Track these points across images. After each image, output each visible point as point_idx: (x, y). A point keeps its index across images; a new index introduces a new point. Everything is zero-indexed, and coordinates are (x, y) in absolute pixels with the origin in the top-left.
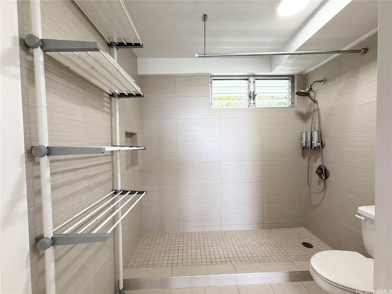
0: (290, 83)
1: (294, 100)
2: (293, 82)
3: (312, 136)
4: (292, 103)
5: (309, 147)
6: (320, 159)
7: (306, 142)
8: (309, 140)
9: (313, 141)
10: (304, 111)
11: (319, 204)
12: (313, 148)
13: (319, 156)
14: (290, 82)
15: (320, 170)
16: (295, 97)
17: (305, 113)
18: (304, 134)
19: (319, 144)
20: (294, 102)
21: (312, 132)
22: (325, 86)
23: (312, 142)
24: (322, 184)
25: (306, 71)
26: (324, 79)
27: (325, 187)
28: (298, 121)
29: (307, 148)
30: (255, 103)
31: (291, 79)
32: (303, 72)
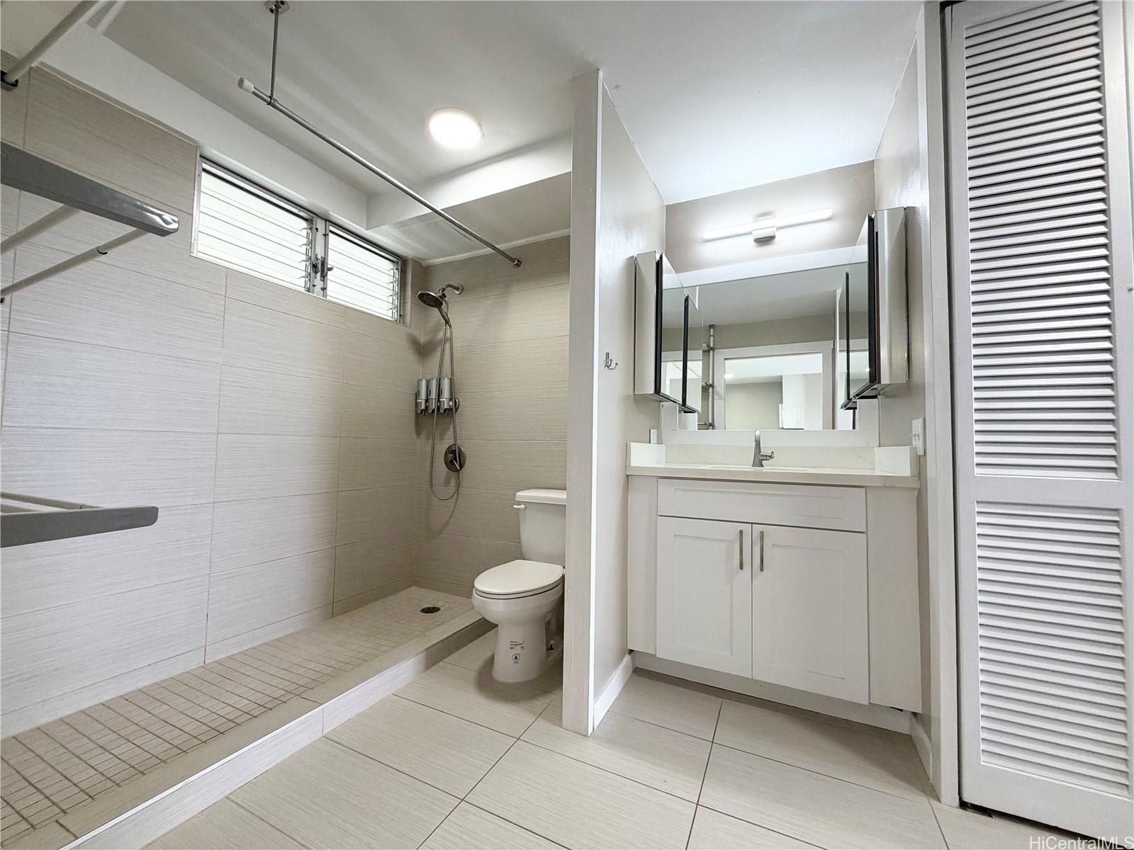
0: (396, 271)
1: (404, 310)
2: (403, 272)
3: (441, 387)
4: (401, 315)
5: (434, 410)
6: (450, 433)
7: (427, 401)
8: (434, 395)
9: (441, 397)
10: (422, 339)
11: (447, 524)
12: (442, 411)
13: (449, 428)
14: (397, 269)
15: (451, 453)
16: (407, 304)
17: (422, 343)
18: (424, 384)
19: (451, 403)
20: (405, 315)
21: (442, 380)
22: (461, 299)
23: (441, 400)
24: (453, 482)
25: (429, 259)
26: (461, 287)
27: (458, 485)
28: (411, 356)
29: (430, 411)
30: (325, 289)
31: (400, 264)
32: (422, 260)
